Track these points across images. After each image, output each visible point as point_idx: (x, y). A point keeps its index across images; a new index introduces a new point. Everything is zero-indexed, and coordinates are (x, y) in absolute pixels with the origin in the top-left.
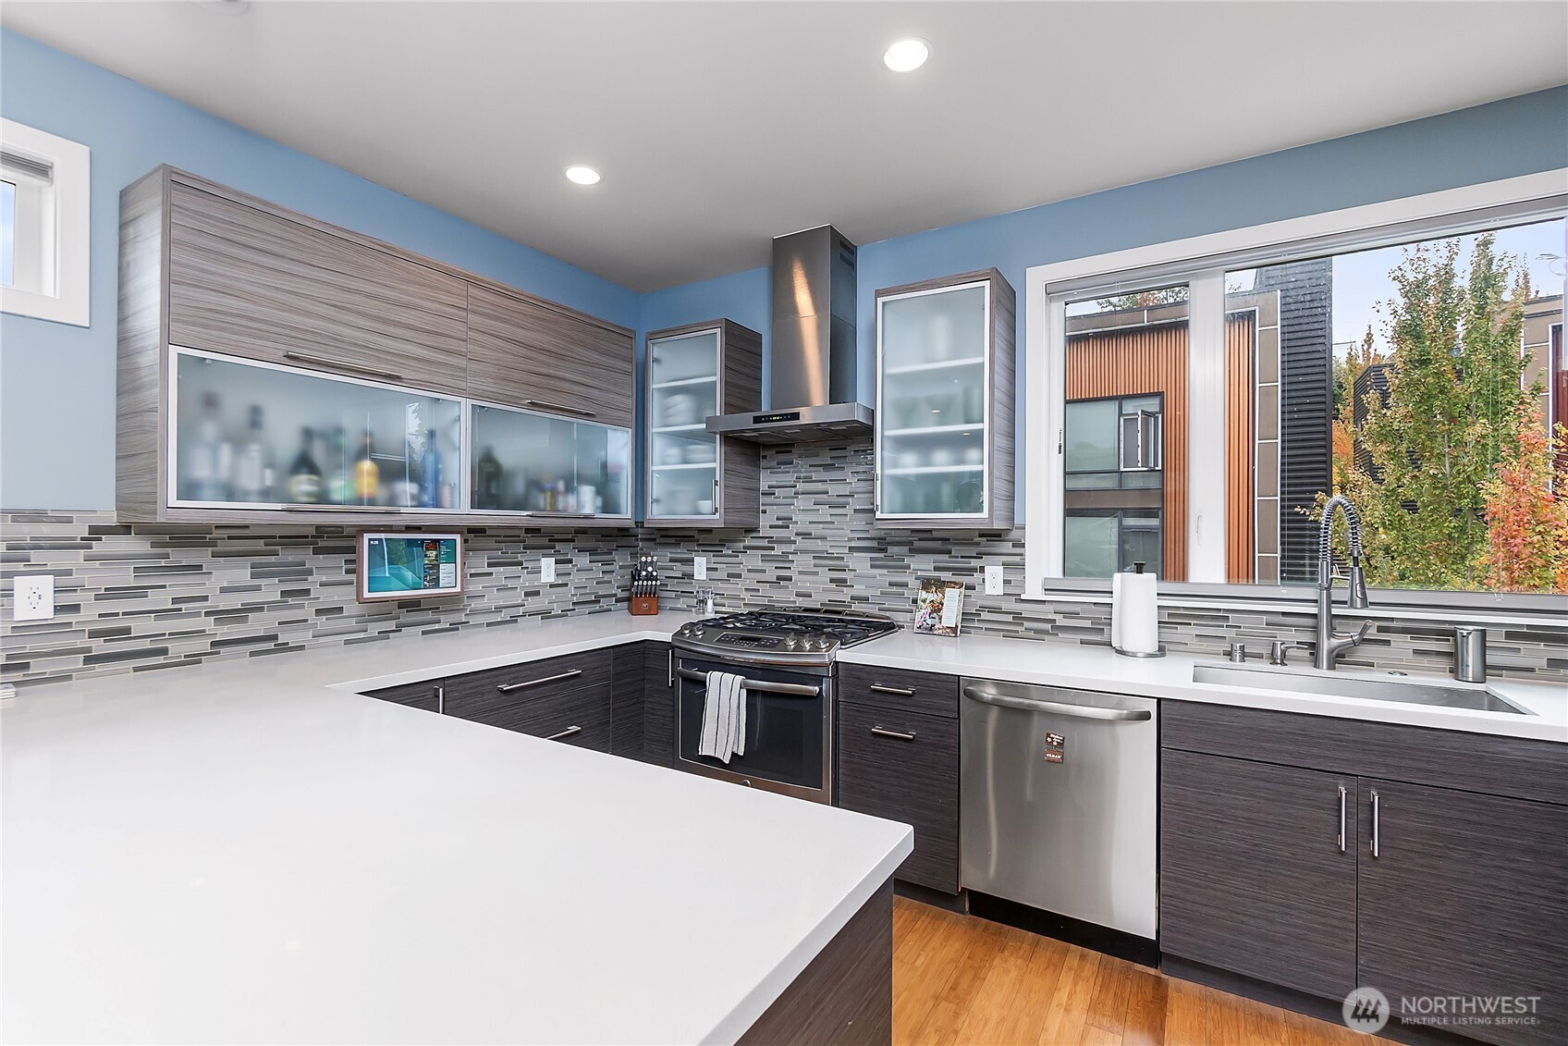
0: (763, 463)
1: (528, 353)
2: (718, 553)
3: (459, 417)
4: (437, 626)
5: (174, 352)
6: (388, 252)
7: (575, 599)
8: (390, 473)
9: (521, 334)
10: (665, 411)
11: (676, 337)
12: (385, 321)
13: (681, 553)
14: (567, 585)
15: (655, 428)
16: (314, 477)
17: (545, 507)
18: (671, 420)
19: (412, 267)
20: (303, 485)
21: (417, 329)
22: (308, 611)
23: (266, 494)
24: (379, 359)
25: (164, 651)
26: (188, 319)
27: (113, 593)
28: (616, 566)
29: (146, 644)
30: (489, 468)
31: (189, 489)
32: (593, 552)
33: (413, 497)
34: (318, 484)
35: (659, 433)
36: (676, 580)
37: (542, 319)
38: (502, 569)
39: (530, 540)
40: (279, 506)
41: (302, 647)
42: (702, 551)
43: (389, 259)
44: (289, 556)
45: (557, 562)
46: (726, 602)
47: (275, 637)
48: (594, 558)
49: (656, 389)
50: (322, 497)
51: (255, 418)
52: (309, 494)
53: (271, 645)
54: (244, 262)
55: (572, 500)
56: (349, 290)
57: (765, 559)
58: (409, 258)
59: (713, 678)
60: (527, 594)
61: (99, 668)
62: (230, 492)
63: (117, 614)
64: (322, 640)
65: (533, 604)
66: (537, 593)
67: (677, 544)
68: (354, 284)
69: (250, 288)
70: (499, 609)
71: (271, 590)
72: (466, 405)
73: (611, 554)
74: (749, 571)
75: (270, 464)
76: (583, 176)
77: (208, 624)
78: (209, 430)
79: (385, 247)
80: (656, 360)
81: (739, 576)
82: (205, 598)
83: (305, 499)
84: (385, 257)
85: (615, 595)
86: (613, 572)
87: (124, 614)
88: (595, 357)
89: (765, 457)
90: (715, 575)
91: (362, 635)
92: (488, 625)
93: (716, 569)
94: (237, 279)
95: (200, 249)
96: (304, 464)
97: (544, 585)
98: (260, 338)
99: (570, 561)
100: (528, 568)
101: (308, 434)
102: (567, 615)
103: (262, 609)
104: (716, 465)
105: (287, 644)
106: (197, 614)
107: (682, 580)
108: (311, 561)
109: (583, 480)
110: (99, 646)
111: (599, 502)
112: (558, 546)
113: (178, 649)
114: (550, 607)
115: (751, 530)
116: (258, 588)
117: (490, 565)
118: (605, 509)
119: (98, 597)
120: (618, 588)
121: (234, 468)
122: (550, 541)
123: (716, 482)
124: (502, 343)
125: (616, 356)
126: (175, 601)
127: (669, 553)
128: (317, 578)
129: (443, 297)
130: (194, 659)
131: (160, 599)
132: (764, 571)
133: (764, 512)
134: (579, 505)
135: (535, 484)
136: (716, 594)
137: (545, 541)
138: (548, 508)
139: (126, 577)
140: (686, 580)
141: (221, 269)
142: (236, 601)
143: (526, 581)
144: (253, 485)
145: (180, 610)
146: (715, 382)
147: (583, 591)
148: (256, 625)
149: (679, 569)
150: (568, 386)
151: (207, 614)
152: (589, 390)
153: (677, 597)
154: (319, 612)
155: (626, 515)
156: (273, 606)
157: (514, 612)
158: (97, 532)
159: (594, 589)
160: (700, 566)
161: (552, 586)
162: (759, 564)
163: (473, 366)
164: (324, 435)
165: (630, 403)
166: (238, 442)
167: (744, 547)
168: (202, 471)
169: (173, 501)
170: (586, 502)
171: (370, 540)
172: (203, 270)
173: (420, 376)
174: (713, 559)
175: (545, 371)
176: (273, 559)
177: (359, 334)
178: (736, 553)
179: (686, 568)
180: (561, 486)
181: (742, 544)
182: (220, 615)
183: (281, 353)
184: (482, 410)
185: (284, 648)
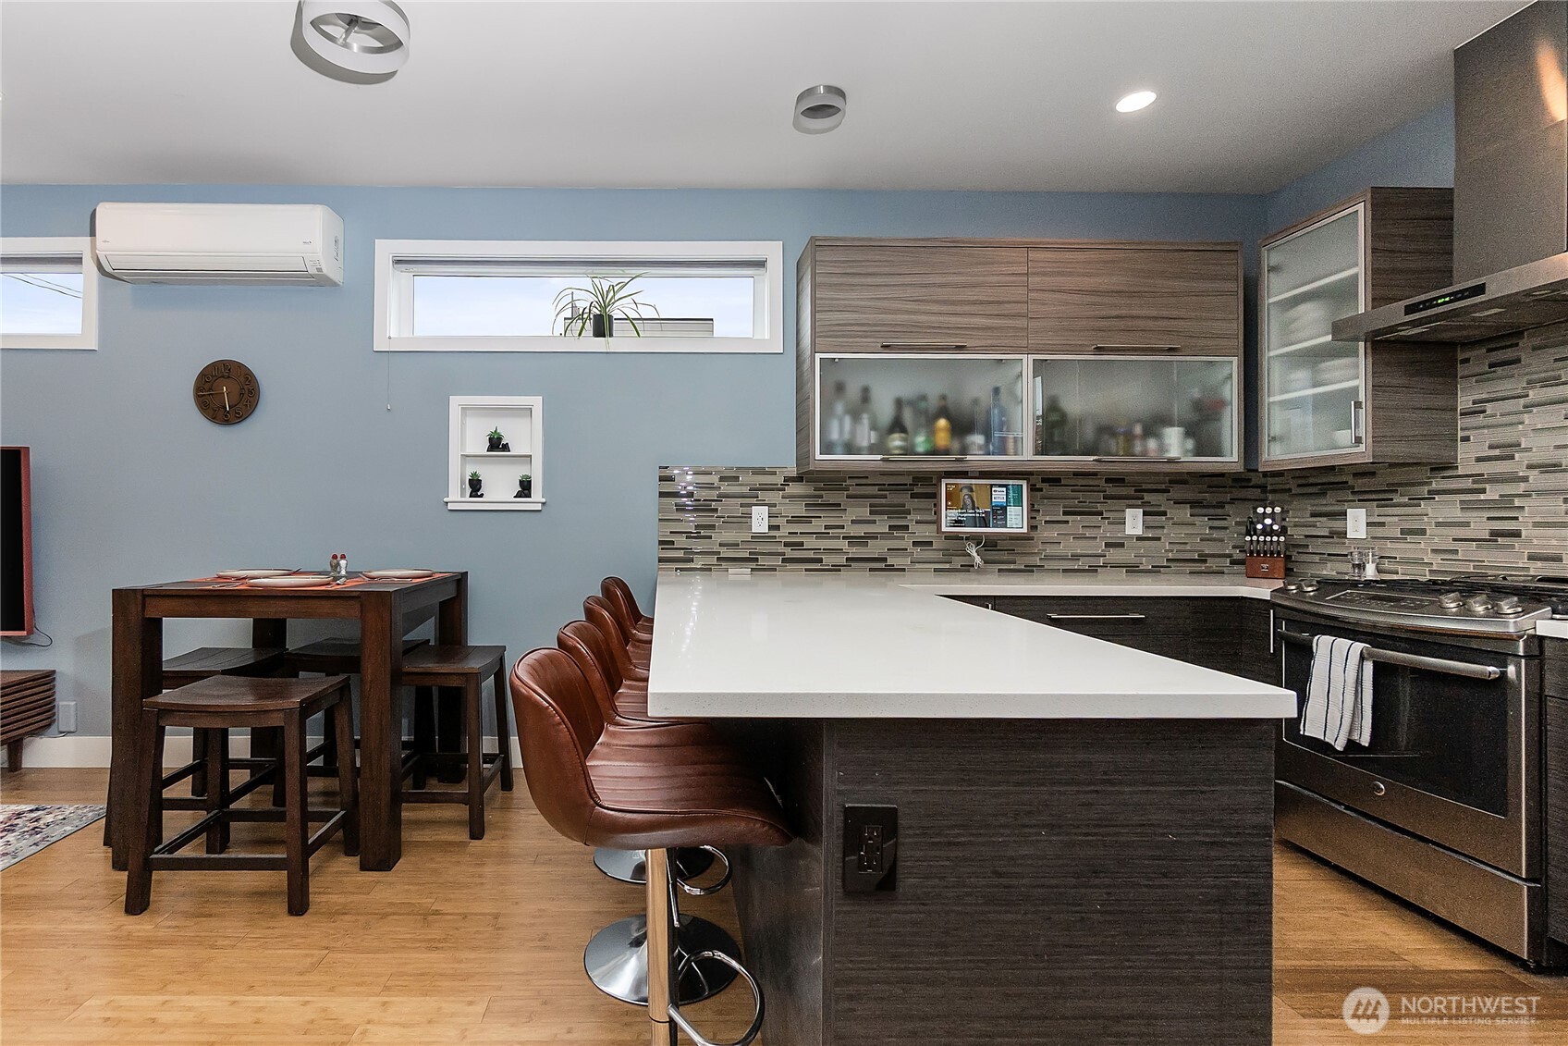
0: (1461, 370)
1: (1097, 299)
2: (1386, 503)
3: (1021, 373)
4: (1012, 567)
5: (818, 356)
6: (955, 245)
7: (1171, 555)
8: (961, 427)
9: (1088, 282)
10: (1286, 328)
11: (1299, 234)
12: (954, 303)
13: (1328, 503)
14: (1159, 539)
15: (1273, 350)
16: (903, 435)
17: (1117, 451)
18: (1293, 337)
19: (975, 251)
20: (896, 441)
21: (981, 303)
22: (907, 542)
23: (872, 450)
24: (950, 335)
25: (820, 561)
26: (824, 334)
27: (796, 520)
28: (1231, 522)
29: (811, 555)
30: (1054, 417)
31: (827, 448)
32: (1194, 504)
33: (980, 447)
34: (905, 440)
35: (1277, 356)
36: (1320, 540)
37: (1113, 262)
38: (1079, 518)
39: (1111, 490)
40: (879, 457)
41: (904, 570)
42: (1359, 500)
43: (958, 250)
44: (893, 498)
45: (1145, 514)
46: (1399, 568)
47: (885, 560)
48: (1196, 511)
49: (1274, 303)
50: (909, 450)
51: (866, 395)
52: (900, 448)
53: (882, 565)
54: (857, 285)
55: (1152, 444)
56: (926, 286)
57: (1466, 506)
58: (973, 245)
59: (1322, 643)
60: (1107, 545)
61: (789, 566)
62: (850, 448)
63: (797, 533)
64: (918, 566)
65: (1114, 555)
66: (1122, 545)
67: (1323, 494)
68: (931, 279)
69: (863, 303)
70: (1076, 557)
71: (882, 526)
72: (1027, 361)
73: (1223, 507)
74: (1438, 524)
75: (874, 427)
76: (1136, 102)
77: (844, 544)
78: (839, 408)
79: (954, 242)
80: (1272, 269)
81: (1423, 532)
82: (843, 527)
83: (897, 452)
84: (954, 250)
85: (1229, 556)
86: (1226, 528)
87: (801, 533)
88: (1178, 285)
89: (1466, 361)
90: (1379, 532)
91: (947, 566)
92: (1064, 571)
93: (1382, 524)
94: (853, 299)
95: (831, 285)
96: (897, 426)
97: (1131, 537)
98: (866, 337)
99: (1164, 514)
100: (1108, 518)
101: (899, 403)
102: (1160, 572)
103: (877, 538)
104: (1360, 383)
105: (893, 565)
106: (838, 538)
107: (1331, 540)
108: (911, 504)
109: (1167, 421)
110: (789, 553)
111: (1190, 444)
112: (1147, 497)
113: (829, 560)
114: (1137, 560)
115: (1443, 467)
116: (874, 522)
117: (1065, 513)
118: (1199, 451)
119: (788, 522)
120: (1234, 547)
121: (853, 432)
122: (1136, 491)
123: (1358, 405)
124: (1065, 296)
125: (1214, 278)
126: (826, 527)
127: (1309, 506)
128: (914, 517)
129: (1004, 269)
130: (836, 569)
131: (818, 526)
132: (1467, 524)
133: (1466, 439)
134: (1162, 448)
135: (1106, 430)
136: (1382, 557)
137: (1131, 491)
138: (1121, 453)
139: (800, 510)
140: (1336, 540)
141: (841, 295)
142: (860, 530)
143: (1107, 531)
144: (865, 443)
145: (829, 533)
146: (1356, 276)
147: (1182, 547)
148: (874, 549)
149: (1323, 527)
150: (1141, 323)
151: (844, 538)
152: (1173, 322)
153: (1323, 562)
154: (915, 544)
155: (1231, 457)
156: (884, 536)
157: (1093, 561)
158: (788, 480)
159: (1195, 546)
160: (1357, 522)
161: (1139, 538)
162: (1456, 514)
163: (1033, 324)
164: (912, 403)
165: (1237, 327)
166: (855, 415)
167: (1429, 492)
168: (834, 435)
169: (818, 456)
170: (1174, 444)
171: (946, 484)
172: (833, 299)
173: (983, 343)
174: (1377, 511)
175: (1114, 313)
176: (883, 501)
177: (933, 318)
178: (1415, 501)
179: (1336, 525)
180: (1138, 430)
181: (1426, 489)
182: (853, 540)
183: (880, 345)
184: (1044, 363)
185: (891, 569)
